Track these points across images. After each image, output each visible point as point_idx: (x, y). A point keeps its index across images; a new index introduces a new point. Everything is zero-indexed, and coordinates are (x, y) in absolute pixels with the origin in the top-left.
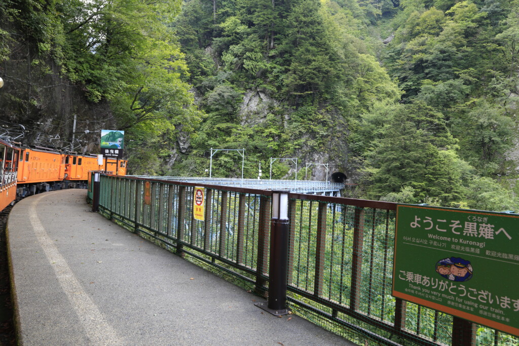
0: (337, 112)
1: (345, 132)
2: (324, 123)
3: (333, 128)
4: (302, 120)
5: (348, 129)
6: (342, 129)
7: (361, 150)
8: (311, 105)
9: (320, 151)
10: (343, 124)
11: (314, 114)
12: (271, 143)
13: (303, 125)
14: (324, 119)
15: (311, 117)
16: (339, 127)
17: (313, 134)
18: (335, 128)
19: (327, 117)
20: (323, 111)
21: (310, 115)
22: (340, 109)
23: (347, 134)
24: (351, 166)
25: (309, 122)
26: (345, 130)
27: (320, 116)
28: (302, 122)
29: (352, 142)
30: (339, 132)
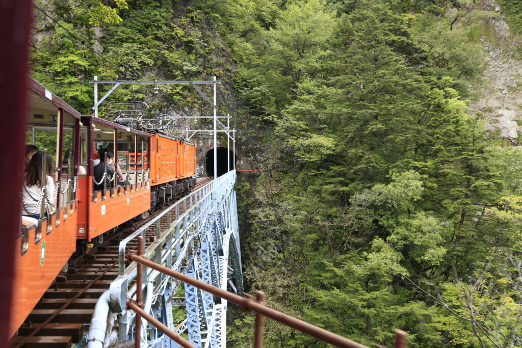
0: (209, 24)
1: (228, 67)
2: (189, 47)
3: (205, 57)
4: (143, 39)
5: (233, 60)
6: (222, 60)
7: (265, 102)
8: (157, 7)
9: (184, 106)
10: (223, 50)
11: (165, 28)
12: (74, 88)
13: (146, 50)
14: (190, 38)
15: (160, 33)
16: (217, 55)
17: (166, 70)
18: (209, 57)
19: (195, 35)
20: (184, 20)
21: (159, 28)
22: (215, 19)
23: (234, 70)
24: (244, 135)
25: (157, 42)
26: (228, 61)
27: (180, 32)
28: (141, 43)
29: (246, 86)
30: (218, 65)
